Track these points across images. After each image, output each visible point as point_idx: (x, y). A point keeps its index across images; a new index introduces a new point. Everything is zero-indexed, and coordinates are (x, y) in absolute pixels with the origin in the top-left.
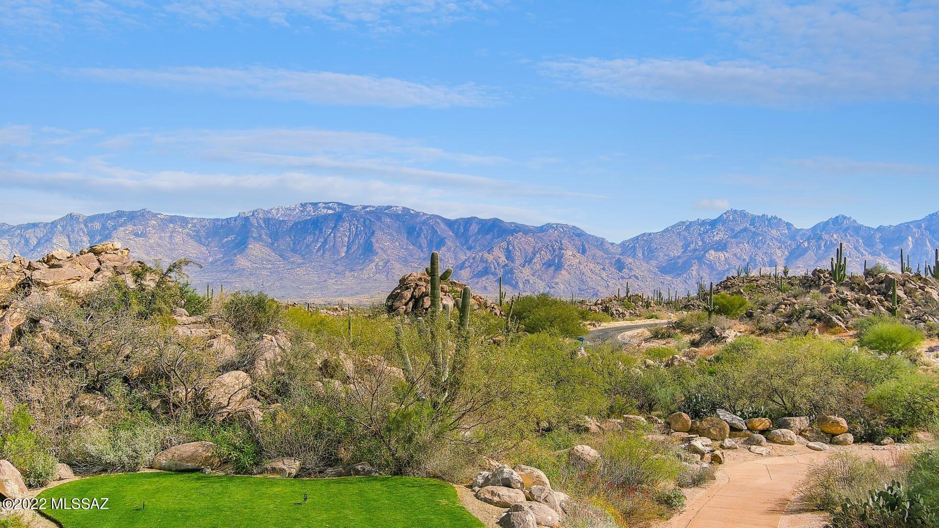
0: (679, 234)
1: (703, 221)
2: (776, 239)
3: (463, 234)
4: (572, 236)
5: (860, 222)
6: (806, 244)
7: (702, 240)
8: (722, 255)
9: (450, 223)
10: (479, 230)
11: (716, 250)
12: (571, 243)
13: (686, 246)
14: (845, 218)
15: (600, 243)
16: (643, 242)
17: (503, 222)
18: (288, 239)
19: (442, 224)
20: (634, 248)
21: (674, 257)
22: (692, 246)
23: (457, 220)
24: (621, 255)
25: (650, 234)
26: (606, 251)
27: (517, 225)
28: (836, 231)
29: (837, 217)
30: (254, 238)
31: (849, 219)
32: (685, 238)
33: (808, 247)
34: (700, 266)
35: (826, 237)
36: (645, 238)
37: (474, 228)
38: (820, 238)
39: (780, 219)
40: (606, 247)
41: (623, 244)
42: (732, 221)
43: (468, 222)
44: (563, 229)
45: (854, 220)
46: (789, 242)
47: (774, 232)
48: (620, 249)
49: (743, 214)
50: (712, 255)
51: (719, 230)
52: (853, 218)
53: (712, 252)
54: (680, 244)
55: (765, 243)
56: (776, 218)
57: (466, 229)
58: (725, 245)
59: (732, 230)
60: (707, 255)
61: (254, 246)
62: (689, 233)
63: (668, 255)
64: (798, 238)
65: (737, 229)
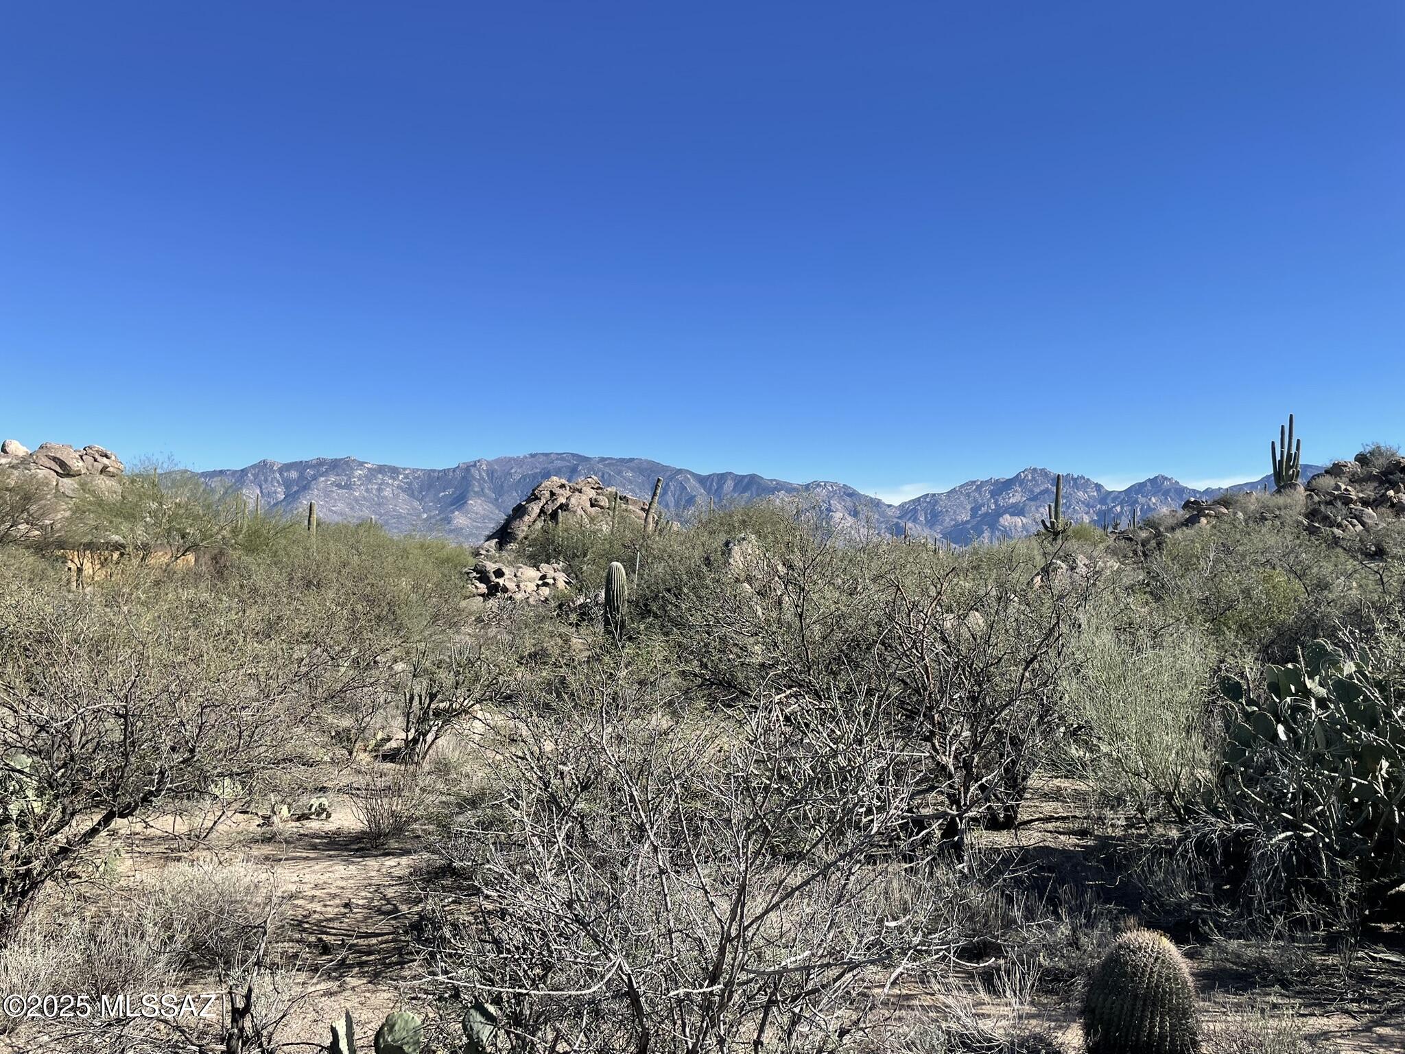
0: (968, 495)
1: (997, 480)
2: (1083, 503)
3: (716, 491)
4: (842, 496)
5: (1183, 483)
6: (1118, 508)
7: (996, 503)
8: (1018, 521)
9: (702, 480)
10: (735, 486)
11: (1012, 514)
12: (841, 504)
13: (975, 510)
14: (1166, 479)
15: (877, 504)
16: (925, 504)
17: (763, 478)
18: (515, 494)
19: (692, 480)
20: (915, 511)
21: (962, 521)
22: (984, 509)
23: (710, 476)
24: (898, 518)
25: (934, 495)
26: (883, 514)
27: (778, 483)
28: (1154, 495)
29: (1156, 478)
30: (475, 492)
31: (1170, 479)
32: (975, 500)
33: (1121, 512)
34: (993, 533)
35: (1141, 500)
36: (928, 500)
37: (729, 485)
38: (1136, 502)
39: (1088, 479)
40: (883, 509)
41: (902, 506)
42: (1031, 481)
43: (722, 477)
44: (833, 488)
45: (1176, 481)
46: (1099, 506)
47: (1081, 494)
48: (899, 512)
49: (1044, 473)
50: (1006, 520)
51: (1016, 491)
52: (1175, 479)
53: (1007, 516)
54: (969, 507)
55: (1068, 508)
56: (1083, 477)
57: (720, 487)
58: (1023, 509)
59: (1032, 491)
60: (1001, 519)
61: (475, 502)
62: (980, 494)
63: (955, 520)
64: (1109, 501)
65: (1037, 490)
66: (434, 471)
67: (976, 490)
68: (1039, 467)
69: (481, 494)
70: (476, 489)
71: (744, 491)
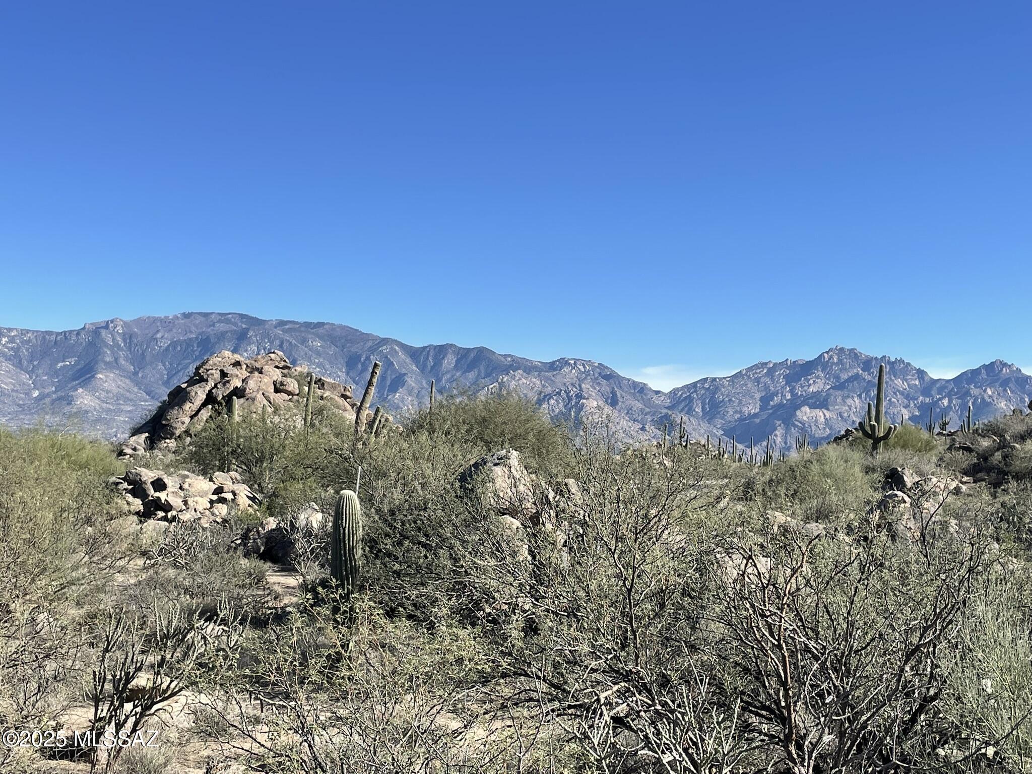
0: (758, 380)
1: (794, 362)
2: (902, 394)
3: (433, 368)
4: (596, 379)
6: (946, 402)
7: (791, 391)
8: (820, 415)
9: (414, 354)
10: (458, 362)
11: (813, 407)
12: (595, 389)
13: (765, 401)
14: (1005, 365)
15: (641, 390)
16: (703, 392)
17: (494, 353)
18: (160, 366)
19: (400, 353)
20: (690, 399)
21: (749, 414)
22: (777, 400)
23: (425, 348)
24: (668, 408)
25: (714, 379)
26: (648, 403)
27: (514, 359)
28: (991, 385)
29: (992, 363)
30: (106, 363)
31: (1010, 366)
32: (766, 388)
33: (949, 406)
34: (787, 430)
35: (974, 391)
36: (706, 385)
37: (449, 361)
39: (909, 364)
40: (649, 397)
41: (674, 392)
42: (837, 364)
43: (441, 351)
44: (584, 367)
45: (1017, 369)
46: (921, 398)
47: (899, 382)
48: (669, 401)
49: (854, 354)
50: (805, 414)
51: (818, 377)
53: (806, 409)
54: (758, 396)
56: (901, 361)
57: (438, 362)
58: (826, 400)
59: (837, 377)
60: (798, 413)
61: (106, 376)
62: (772, 379)
63: (740, 412)
64: (934, 392)
65: (844, 376)
66: (50, 333)
67: (767, 374)
68: (847, 347)
69: (114, 365)
70: (108, 359)
71: (469, 369)
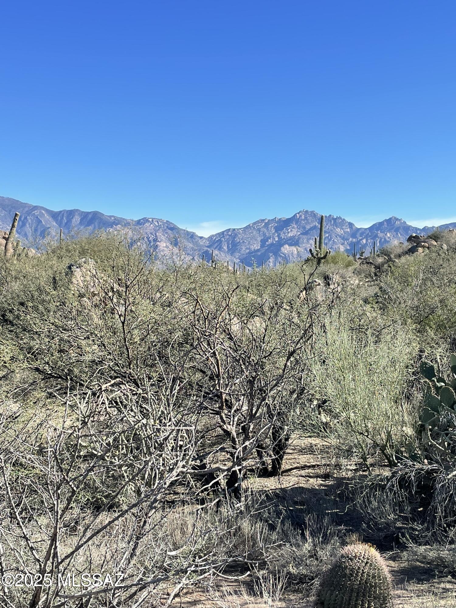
0: (259, 230)
1: (280, 219)
2: (340, 237)
3: (66, 224)
4: (166, 230)
5: (409, 223)
6: (364, 241)
7: (278, 236)
8: (294, 249)
9: (55, 215)
10: (81, 220)
11: (290, 245)
12: (164, 236)
13: (263, 242)
14: (397, 219)
15: (192, 236)
16: (228, 237)
17: (103, 215)
19: (46, 215)
20: (220, 241)
21: (254, 250)
22: (270, 241)
23: (61, 212)
24: (208, 247)
25: (234, 230)
26: (196, 244)
27: (116, 218)
28: (389, 231)
29: (391, 219)
31: (400, 220)
32: (264, 234)
33: (366, 244)
34: (276, 259)
35: (380, 235)
36: (230, 233)
37: (76, 219)
38: (376, 236)
39: (344, 219)
40: (196, 240)
41: (211, 237)
42: (304, 220)
43: (71, 213)
44: (158, 223)
45: (404, 221)
46: (351, 239)
47: (338, 230)
48: (208, 242)
49: (313, 214)
50: (286, 249)
51: (293, 228)
52: (403, 220)
53: (287, 246)
54: (259, 239)
55: (330, 240)
56: (340, 218)
57: (69, 221)
58: (298, 241)
59: (304, 228)
60: (282, 248)
62: (267, 229)
63: (249, 249)
64: (358, 236)
65: (308, 227)
67: (264, 226)
68: (310, 210)
71: (89, 224)
